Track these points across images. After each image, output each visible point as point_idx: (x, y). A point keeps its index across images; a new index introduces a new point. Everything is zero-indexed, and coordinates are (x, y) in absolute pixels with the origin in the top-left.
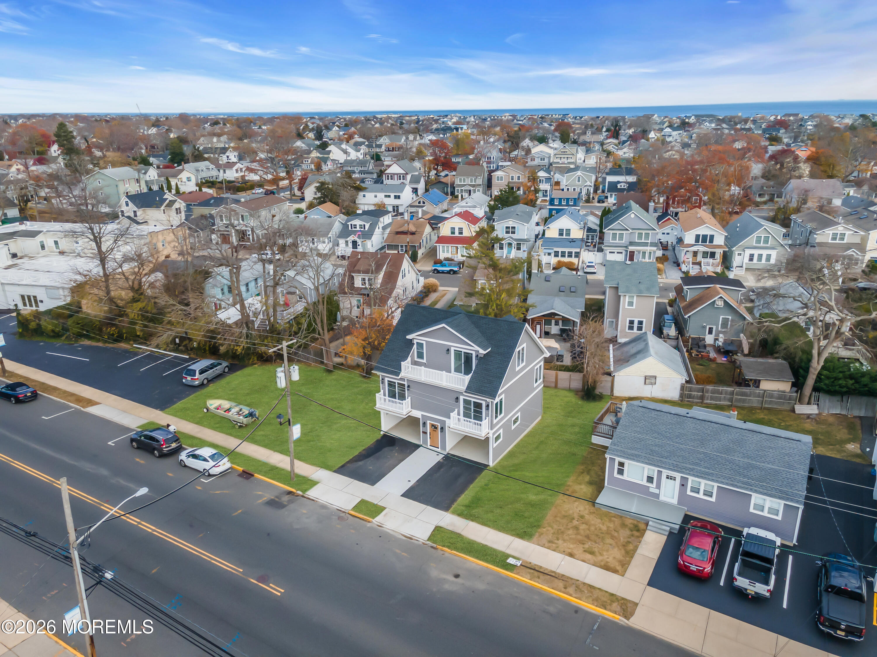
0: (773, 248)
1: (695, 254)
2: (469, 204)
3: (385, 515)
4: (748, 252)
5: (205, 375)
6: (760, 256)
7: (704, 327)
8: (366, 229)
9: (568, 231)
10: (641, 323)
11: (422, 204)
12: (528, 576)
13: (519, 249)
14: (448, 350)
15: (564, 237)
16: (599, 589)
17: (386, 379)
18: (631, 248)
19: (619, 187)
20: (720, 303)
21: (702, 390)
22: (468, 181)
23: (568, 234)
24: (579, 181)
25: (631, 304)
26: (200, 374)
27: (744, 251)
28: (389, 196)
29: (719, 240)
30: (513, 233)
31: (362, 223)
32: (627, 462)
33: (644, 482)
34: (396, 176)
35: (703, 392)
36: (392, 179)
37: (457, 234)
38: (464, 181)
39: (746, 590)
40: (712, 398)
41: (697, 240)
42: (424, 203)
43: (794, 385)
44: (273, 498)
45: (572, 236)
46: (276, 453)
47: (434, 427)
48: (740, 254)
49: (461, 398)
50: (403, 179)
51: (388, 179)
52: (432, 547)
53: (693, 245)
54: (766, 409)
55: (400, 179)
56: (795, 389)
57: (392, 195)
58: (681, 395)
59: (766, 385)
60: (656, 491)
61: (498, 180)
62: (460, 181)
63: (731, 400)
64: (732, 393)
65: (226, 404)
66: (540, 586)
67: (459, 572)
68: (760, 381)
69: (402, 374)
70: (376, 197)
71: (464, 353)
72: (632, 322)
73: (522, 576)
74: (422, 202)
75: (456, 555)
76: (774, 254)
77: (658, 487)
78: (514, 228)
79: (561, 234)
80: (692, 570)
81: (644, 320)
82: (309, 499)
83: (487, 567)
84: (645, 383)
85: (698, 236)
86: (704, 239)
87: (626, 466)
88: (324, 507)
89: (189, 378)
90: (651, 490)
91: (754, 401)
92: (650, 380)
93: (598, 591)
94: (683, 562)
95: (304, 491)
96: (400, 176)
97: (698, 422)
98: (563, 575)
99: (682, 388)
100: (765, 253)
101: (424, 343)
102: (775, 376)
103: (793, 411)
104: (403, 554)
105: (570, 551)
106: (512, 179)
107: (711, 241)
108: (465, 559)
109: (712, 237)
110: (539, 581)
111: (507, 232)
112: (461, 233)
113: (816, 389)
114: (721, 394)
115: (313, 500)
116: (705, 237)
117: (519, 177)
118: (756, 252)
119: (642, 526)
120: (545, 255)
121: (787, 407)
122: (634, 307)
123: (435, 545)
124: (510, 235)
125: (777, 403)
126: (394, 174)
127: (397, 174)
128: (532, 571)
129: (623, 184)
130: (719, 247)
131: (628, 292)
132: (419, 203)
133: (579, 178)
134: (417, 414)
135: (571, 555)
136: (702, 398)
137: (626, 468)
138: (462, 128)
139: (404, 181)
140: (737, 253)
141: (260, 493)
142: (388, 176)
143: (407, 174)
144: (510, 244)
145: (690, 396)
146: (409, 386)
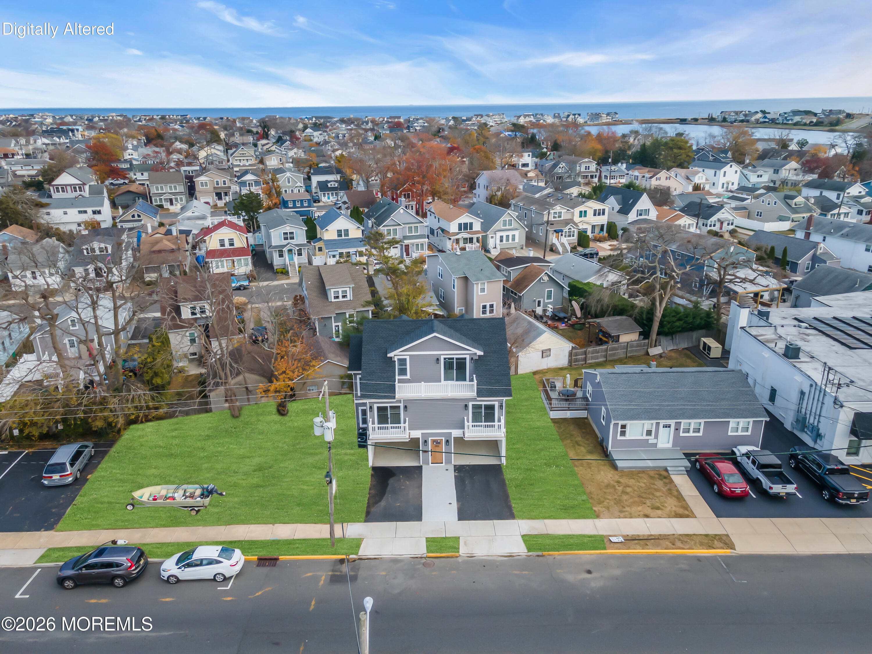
0: (516, 229)
1: (457, 241)
2: (196, 214)
3: (465, 543)
4: (499, 234)
5: (78, 464)
6: (508, 236)
7: (535, 301)
8: (110, 251)
9: (347, 232)
10: (492, 306)
11: (136, 218)
12: (638, 547)
13: (300, 254)
14: (438, 359)
15: (343, 237)
16: (694, 535)
17: (375, 406)
18: (406, 242)
19: (329, 186)
20: (546, 278)
21: (585, 352)
22: (166, 189)
23: (347, 234)
24: (289, 182)
25: (483, 290)
26: (72, 465)
27: (495, 234)
28: (85, 212)
29: (477, 227)
30: (292, 238)
31: (103, 245)
32: (628, 423)
33: (645, 437)
34: (69, 188)
35: (586, 354)
36: (63, 191)
37: (227, 246)
38: (162, 189)
39: (779, 493)
40: (592, 358)
41: (460, 229)
42: (139, 216)
43: (641, 334)
44: (330, 573)
45: (351, 236)
46: (276, 525)
47: (437, 443)
48: (492, 237)
49: (470, 404)
50: (80, 191)
51: (58, 191)
52: (538, 556)
53: (458, 234)
54: (630, 357)
55: (76, 191)
56: (642, 337)
57: (89, 210)
58: (570, 361)
59: (625, 338)
60: (655, 441)
61: (202, 186)
62: (157, 189)
63: (606, 357)
64: (606, 350)
65: (161, 490)
66: (655, 551)
67: (588, 567)
68: (619, 336)
69: (397, 396)
70: (65, 213)
71: (457, 359)
72: (484, 307)
73: (634, 549)
74: (136, 216)
75: (566, 554)
76: (516, 233)
77: (656, 437)
78: (292, 233)
79: (340, 235)
80: (738, 493)
81: (495, 303)
82: (370, 559)
83: (600, 553)
84: (542, 357)
85: (460, 225)
86: (465, 227)
87: (628, 427)
88: (395, 561)
89: (56, 477)
90: (650, 442)
91: (621, 353)
92: (545, 353)
93: (695, 537)
94: (730, 488)
95: (357, 554)
96: (75, 188)
97: (660, 374)
98: (660, 535)
99: (571, 354)
100: (510, 233)
101: (408, 358)
102: (628, 330)
103: (647, 354)
104: (524, 572)
105: (642, 513)
106: (218, 184)
107: (471, 228)
108: (576, 554)
109: (471, 224)
110: (648, 547)
111: (286, 239)
112: (232, 244)
113: (659, 334)
114: (598, 353)
115: (375, 559)
116: (466, 224)
117: (224, 181)
118: (504, 234)
119: (665, 473)
120: (330, 257)
121: (643, 352)
122: (486, 293)
123: (540, 553)
124: (289, 241)
125: (636, 351)
126: (66, 185)
127: (70, 185)
128: (636, 541)
129: (332, 183)
130: (477, 232)
131: (478, 280)
132: (133, 216)
133: (289, 179)
134: (417, 434)
135: (647, 516)
136: (585, 359)
137: (628, 430)
138: (78, 130)
139: (82, 193)
140: (490, 236)
141: (309, 574)
142: (57, 188)
143: (84, 184)
144: (290, 251)
145: (576, 360)
146: (405, 407)
